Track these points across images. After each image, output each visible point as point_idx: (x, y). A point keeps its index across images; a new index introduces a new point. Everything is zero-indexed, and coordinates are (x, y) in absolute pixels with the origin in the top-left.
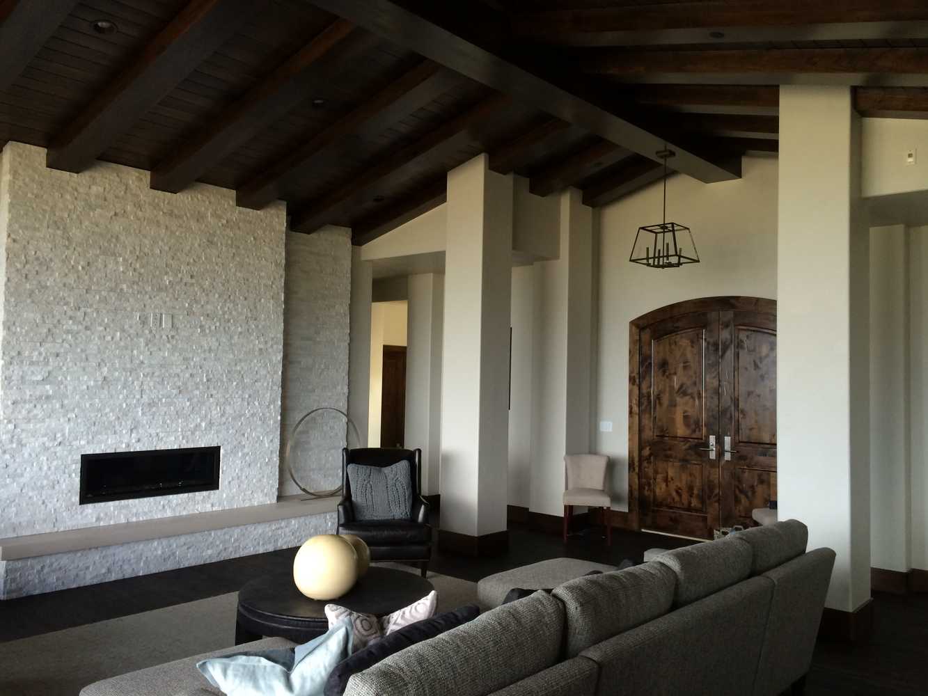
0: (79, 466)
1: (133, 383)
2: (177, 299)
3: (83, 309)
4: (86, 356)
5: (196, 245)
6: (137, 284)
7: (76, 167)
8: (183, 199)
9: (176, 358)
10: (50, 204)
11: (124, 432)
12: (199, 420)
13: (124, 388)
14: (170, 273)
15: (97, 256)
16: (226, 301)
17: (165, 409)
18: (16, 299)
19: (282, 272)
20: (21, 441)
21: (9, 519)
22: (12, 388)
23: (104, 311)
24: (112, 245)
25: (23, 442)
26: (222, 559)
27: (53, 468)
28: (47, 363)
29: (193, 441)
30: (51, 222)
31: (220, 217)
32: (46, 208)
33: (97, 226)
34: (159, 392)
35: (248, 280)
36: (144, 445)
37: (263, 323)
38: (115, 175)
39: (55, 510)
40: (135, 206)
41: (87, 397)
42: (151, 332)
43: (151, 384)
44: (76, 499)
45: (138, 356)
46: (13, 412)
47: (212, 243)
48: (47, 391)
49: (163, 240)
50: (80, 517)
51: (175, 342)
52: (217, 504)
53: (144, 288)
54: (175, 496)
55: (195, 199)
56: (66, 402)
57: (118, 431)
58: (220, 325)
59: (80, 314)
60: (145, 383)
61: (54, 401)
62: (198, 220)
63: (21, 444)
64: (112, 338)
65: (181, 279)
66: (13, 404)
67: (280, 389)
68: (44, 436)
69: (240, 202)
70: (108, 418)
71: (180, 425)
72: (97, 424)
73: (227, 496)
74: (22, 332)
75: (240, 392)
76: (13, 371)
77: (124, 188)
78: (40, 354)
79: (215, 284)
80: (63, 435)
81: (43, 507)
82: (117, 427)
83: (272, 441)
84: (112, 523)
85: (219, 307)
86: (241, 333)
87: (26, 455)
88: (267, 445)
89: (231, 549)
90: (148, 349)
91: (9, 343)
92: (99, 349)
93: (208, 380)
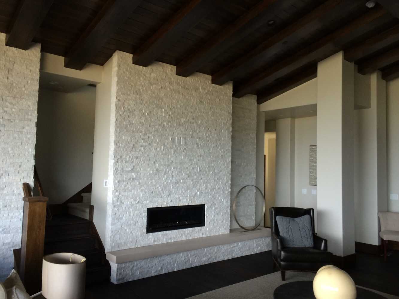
0: (146, 214)
1: (169, 172)
2: (187, 130)
3: (147, 135)
4: (149, 158)
5: (195, 103)
6: (170, 122)
7: (145, 64)
8: (190, 80)
9: (187, 160)
10: (134, 82)
11: (165, 196)
12: (196, 191)
13: (165, 174)
14: (184, 117)
15: (154, 108)
16: (207, 131)
17: (182, 185)
18: (120, 130)
19: (231, 117)
20: (121, 202)
21: (116, 241)
22: (118, 174)
23: (157, 136)
24: (160, 103)
25: (123, 202)
26: (210, 263)
27: (135, 215)
28: (133, 162)
29: (194, 202)
30: (135, 91)
31: (204, 89)
32: (133, 84)
33: (154, 93)
34: (179, 176)
35: (216, 121)
36: (173, 203)
37: (223, 142)
38: (161, 68)
39: (136, 236)
40: (169, 83)
41: (149, 179)
42: (176, 146)
43: (176, 172)
44: (145, 230)
45: (171, 159)
46: (118, 187)
47: (201, 102)
48: (133, 176)
49: (181, 101)
50: (147, 240)
51: (186, 152)
52: (205, 234)
53: (173, 124)
54: (187, 229)
55: (194, 80)
56: (141, 181)
57: (163, 196)
58: (205, 143)
59: (146, 137)
60: (174, 172)
61: (136, 181)
62: (196, 91)
63: (122, 203)
64: (160, 149)
65: (189, 120)
66: (118, 182)
67: (230, 175)
68: (132, 198)
69: (214, 82)
70: (158, 189)
71: (189, 194)
72: (154, 192)
73: (209, 229)
74: (122, 146)
75: (213, 177)
76: (118, 166)
77: (165, 74)
78: (130, 157)
79: (203, 122)
80: (139, 198)
81: (131, 235)
82: (162, 194)
83: (227, 202)
84: (160, 243)
85: (204, 134)
86: (213, 147)
87: (124, 208)
88: (225, 204)
89: (213, 258)
90: (175, 155)
91: (117, 151)
92: (154, 155)
93: (200, 171)
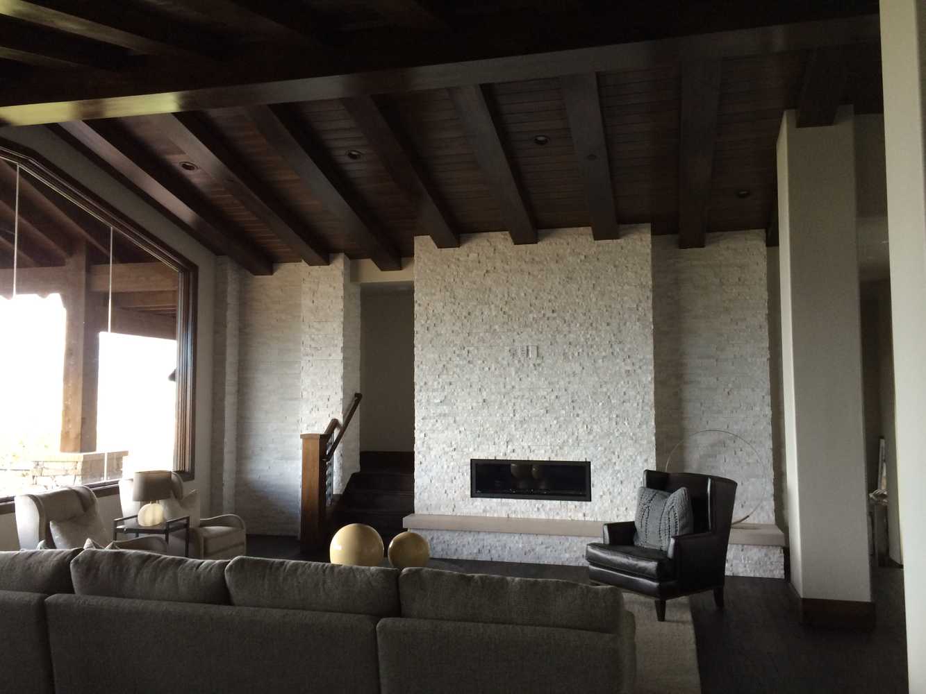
0: (469, 467)
1: (507, 404)
2: (541, 333)
3: (466, 348)
4: (471, 383)
5: (557, 283)
6: (507, 323)
8: (543, 248)
9: (542, 383)
10: (442, 274)
11: (502, 443)
12: (566, 437)
14: (534, 311)
15: (475, 306)
16: (587, 329)
17: (535, 426)
22: (423, 408)
23: (482, 348)
24: (486, 296)
25: (431, 447)
27: (451, 467)
28: (444, 390)
29: (562, 455)
30: (442, 287)
31: (578, 254)
33: (475, 284)
34: (529, 411)
35: (610, 306)
36: (518, 455)
37: (629, 346)
38: (486, 241)
39: (454, 499)
40: (502, 261)
41: (472, 415)
42: (519, 361)
43: (522, 405)
44: (468, 493)
45: (510, 382)
46: (423, 425)
47: (571, 279)
48: (445, 411)
49: (527, 285)
50: (471, 507)
51: (541, 369)
52: (590, 515)
53: (512, 326)
54: (549, 501)
55: (555, 244)
56: (458, 419)
57: (497, 443)
58: (583, 351)
59: (464, 352)
60: (517, 404)
61: (449, 418)
62: (557, 262)
63: (429, 448)
64: (489, 369)
65: (544, 315)
66: (423, 419)
68: (444, 442)
69: (598, 236)
70: (489, 432)
71: (549, 440)
72: (480, 436)
73: (600, 509)
74: (427, 368)
75: (607, 412)
76: (423, 396)
77: (493, 249)
78: (439, 383)
79: (575, 315)
80: (457, 443)
81: (445, 495)
82: (496, 439)
84: (496, 515)
85: (581, 335)
86: (604, 357)
90: (519, 376)
92: (479, 377)
93: (573, 401)
